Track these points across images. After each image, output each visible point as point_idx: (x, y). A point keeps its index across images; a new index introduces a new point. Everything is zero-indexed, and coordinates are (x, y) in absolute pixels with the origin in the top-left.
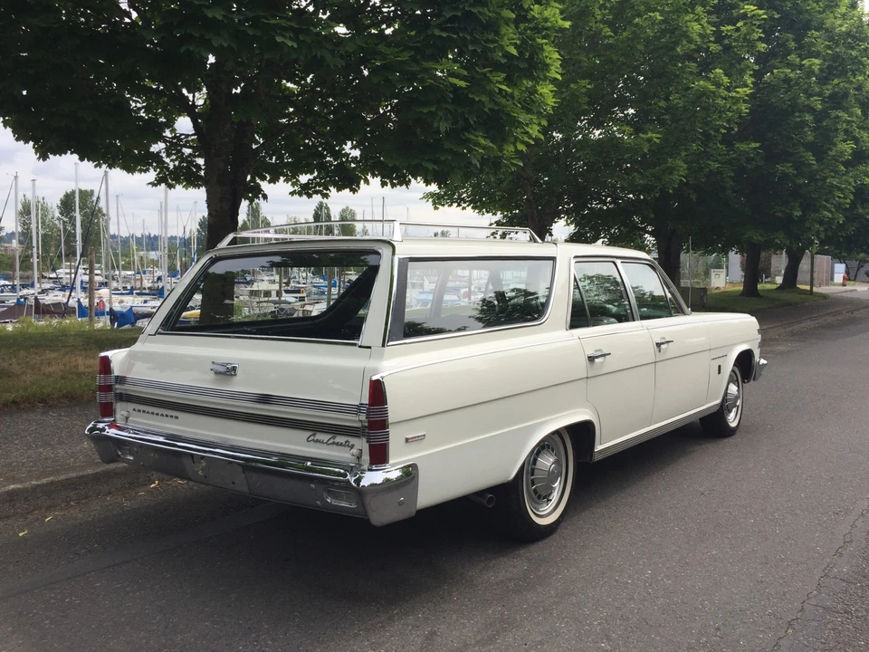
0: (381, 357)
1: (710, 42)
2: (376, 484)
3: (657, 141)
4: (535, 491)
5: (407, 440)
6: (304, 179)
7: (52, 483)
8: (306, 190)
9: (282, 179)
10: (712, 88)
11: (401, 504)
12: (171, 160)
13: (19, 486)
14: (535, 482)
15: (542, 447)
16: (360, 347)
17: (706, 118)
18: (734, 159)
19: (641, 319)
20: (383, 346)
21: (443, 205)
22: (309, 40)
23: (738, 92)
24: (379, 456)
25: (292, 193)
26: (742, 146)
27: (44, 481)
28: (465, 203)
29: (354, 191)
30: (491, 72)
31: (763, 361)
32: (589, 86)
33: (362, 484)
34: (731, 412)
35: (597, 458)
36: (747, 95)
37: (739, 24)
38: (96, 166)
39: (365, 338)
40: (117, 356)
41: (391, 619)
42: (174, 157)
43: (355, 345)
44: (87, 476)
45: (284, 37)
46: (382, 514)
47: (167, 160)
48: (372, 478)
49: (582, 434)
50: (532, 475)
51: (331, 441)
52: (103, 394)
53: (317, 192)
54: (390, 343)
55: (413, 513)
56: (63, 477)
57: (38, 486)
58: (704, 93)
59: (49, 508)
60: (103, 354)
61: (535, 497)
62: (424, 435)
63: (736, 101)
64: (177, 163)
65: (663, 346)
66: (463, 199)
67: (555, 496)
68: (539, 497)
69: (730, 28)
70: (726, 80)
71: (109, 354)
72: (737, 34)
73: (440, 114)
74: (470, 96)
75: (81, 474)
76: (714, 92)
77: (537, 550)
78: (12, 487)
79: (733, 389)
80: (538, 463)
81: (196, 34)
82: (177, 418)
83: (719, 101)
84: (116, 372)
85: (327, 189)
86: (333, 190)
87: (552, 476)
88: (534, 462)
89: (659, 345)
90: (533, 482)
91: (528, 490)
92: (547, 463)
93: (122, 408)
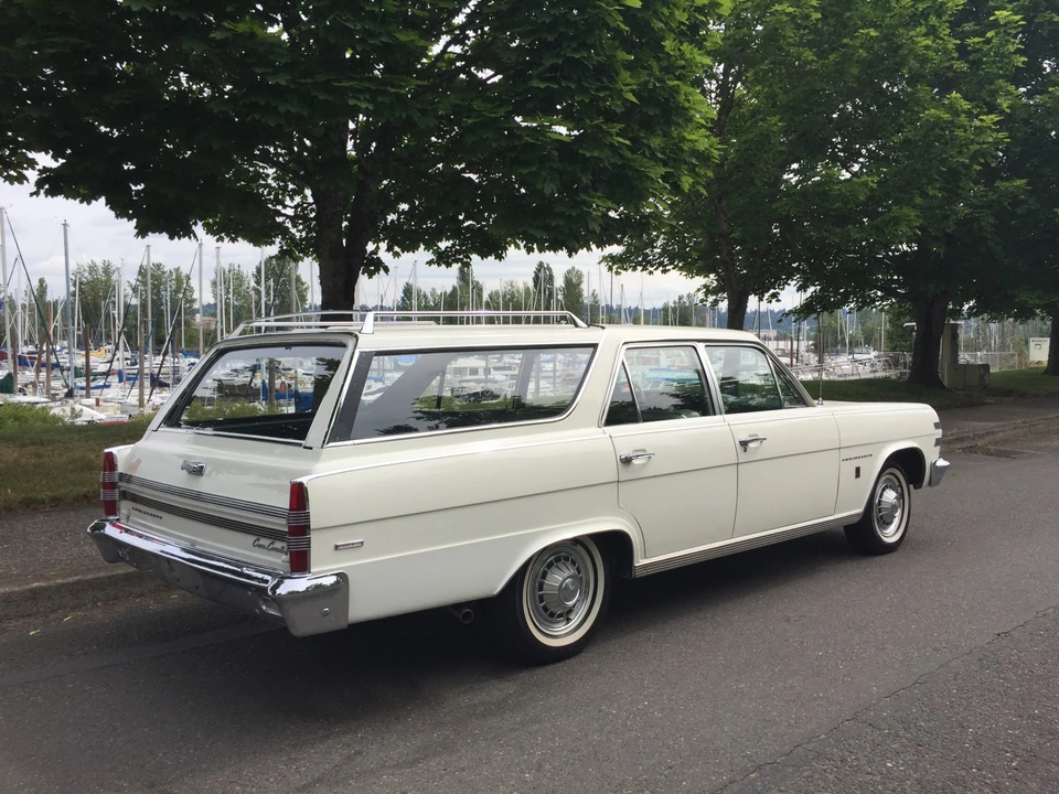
0: (317, 459)
1: (953, 58)
2: (298, 592)
3: (875, 186)
4: (545, 609)
5: (337, 547)
6: (443, 245)
7: (79, 582)
8: (443, 259)
9: (422, 247)
10: (946, 116)
11: (326, 614)
12: (298, 231)
13: (42, 584)
14: (545, 597)
15: (557, 554)
16: (305, 447)
17: (941, 155)
18: (993, 201)
19: (727, 412)
20: (322, 447)
21: (626, 270)
22: (387, 100)
23: (982, 120)
24: (300, 563)
25: (430, 263)
26: (1002, 185)
27: (70, 580)
28: (652, 266)
29: (499, 257)
30: (606, 122)
31: (942, 463)
32: (780, 124)
33: (278, 591)
34: (890, 523)
35: (638, 574)
36: (995, 124)
37: (989, 35)
38: (218, 240)
39: (308, 441)
40: (121, 452)
41: (328, 737)
42: (301, 227)
43: (300, 445)
44: (117, 576)
45: (359, 99)
46: (305, 624)
47: (293, 231)
48: (299, 584)
49: (614, 545)
50: (541, 589)
51: (271, 546)
52: (108, 492)
53: (457, 261)
54: (331, 444)
55: (343, 625)
56: (90, 576)
57: (63, 585)
58: (938, 123)
59: (74, 608)
60: (107, 450)
61: (546, 615)
62: (362, 543)
63: (980, 131)
64: (304, 234)
65: (751, 445)
66: (649, 262)
67: (575, 621)
68: (552, 615)
69: (977, 40)
70: (966, 105)
71: (114, 450)
72: (986, 48)
73: (544, 174)
74: (580, 151)
75: (111, 574)
76: (951, 122)
77: (542, 674)
78: (36, 584)
79: (890, 496)
80: (548, 577)
81: (262, 103)
82: (161, 518)
83: (960, 133)
84: (121, 468)
85: (468, 257)
86: (475, 257)
87: (565, 593)
88: (544, 575)
89: (744, 444)
90: (541, 599)
91: (536, 608)
92: (558, 578)
93: (125, 507)
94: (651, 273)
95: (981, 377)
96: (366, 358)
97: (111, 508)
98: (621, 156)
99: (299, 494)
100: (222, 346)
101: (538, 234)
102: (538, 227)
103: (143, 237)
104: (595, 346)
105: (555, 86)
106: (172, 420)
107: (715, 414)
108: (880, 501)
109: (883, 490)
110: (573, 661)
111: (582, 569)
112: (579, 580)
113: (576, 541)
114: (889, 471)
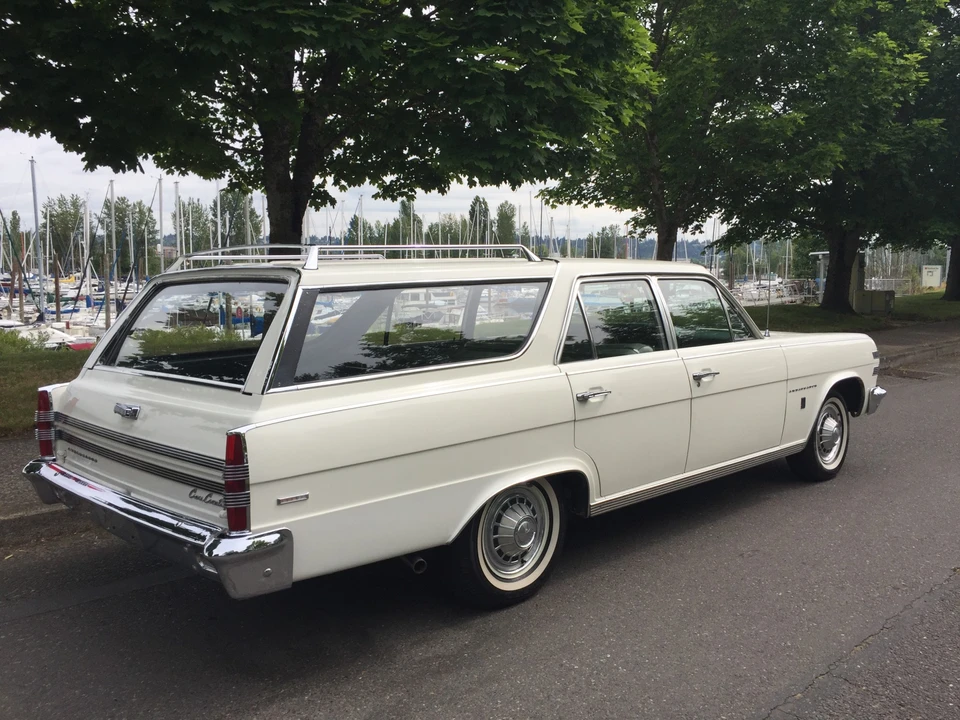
0: (257, 406)
2: (237, 553)
3: (802, 123)
4: (500, 552)
5: (279, 502)
6: (388, 179)
7: (21, 519)
8: (388, 192)
9: (368, 180)
10: (873, 55)
11: (268, 575)
12: (247, 164)
14: (499, 541)
15: (513, 497)
16: (244, 393)
17: (867, 92)
18: (911, 138)
19: (680, 346)
20: (262, 393)
21: (561, 203)
22: (332, 29)
23: (906, 59)
24: (239, 520)
25: (376, 196)
26: (920, 123)
27: (12, 516)
28: (586, 200)
29: (442, 191)
30: (551, 54)
31: (879, 391)
33: (215, 552)
34: (829, 451)
35: (594, 513)
36: (918, 62)
39: (247, 387)
40: (56, 391)
41: (271, 701)
42: (249, 161)
43: (238, 390)
45: (302, 27)
46: (244, 586)
47: (242, 164)
48: (239, 544)
49: (571, 486)
50: (496, 533)
51: (208, 499)
52: (44, 432)
53: (402, 194)
54: (272, 390)
55: (287, 584)
56: (33, 513)
58: (864, 61)
59: (17, 545)
61: (501, 559)
62: (307, 496)
63: (905, 69)
64: (252, 168)
65: (704, 379)
66: (583, 196)
67: (530, 563)
68: (507, 558)
70: (892, 44)
71: (48, 388)
73: (490, 105)
74: (526, 84)
76: (877, 60)
77: (497, 620)
79: (831, 424)
80: (503, 520)
81: (205, 32)
82: (96, 461)
83: (884, 71)
84: (56, 408)
85: (413, 191)
86: (419, 191)
87: (521, 536)
88: (499, 518)
89: (698, 378)
90: (496, 542)
91: (490, 551)
92: (514, 520)
93: (61, 447)
94: (585, 206)
95: (887, 302)
96: (310, 297)
97: (47, 449)
98: (566, 90)
99: (236, 444)
100: (160, 281)
101: (485, 166)
102: (483, 159)
103: (92, 170)
104: (549, 281)
105: (502, 15)
106: (110, 357)
107: (668, 349)
108: (821, 430)
109: (825, 419)
110: (529, 605)
111: (537, 510)
112: (534, 521)
113: (533, 483)
114: (830, 400)
